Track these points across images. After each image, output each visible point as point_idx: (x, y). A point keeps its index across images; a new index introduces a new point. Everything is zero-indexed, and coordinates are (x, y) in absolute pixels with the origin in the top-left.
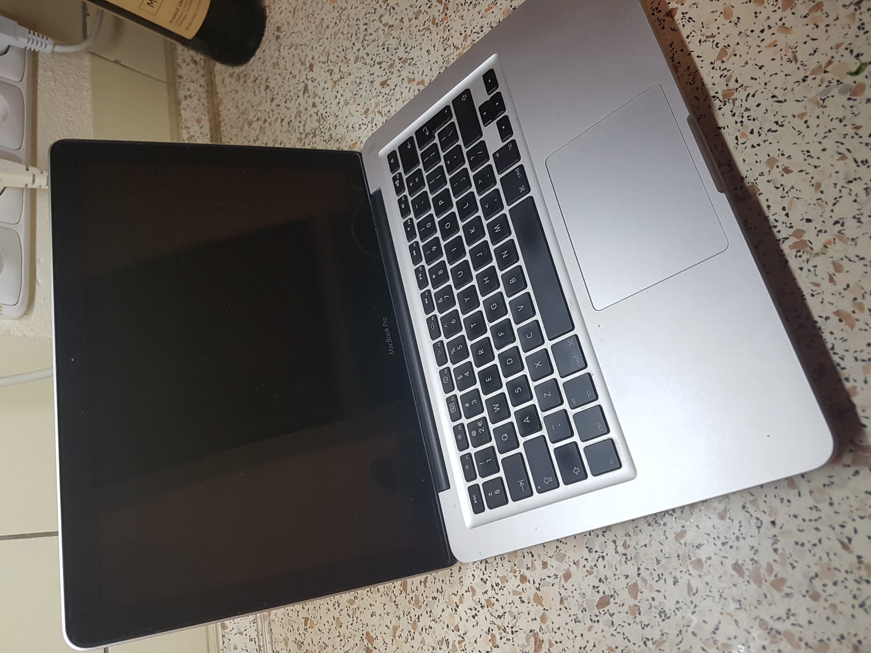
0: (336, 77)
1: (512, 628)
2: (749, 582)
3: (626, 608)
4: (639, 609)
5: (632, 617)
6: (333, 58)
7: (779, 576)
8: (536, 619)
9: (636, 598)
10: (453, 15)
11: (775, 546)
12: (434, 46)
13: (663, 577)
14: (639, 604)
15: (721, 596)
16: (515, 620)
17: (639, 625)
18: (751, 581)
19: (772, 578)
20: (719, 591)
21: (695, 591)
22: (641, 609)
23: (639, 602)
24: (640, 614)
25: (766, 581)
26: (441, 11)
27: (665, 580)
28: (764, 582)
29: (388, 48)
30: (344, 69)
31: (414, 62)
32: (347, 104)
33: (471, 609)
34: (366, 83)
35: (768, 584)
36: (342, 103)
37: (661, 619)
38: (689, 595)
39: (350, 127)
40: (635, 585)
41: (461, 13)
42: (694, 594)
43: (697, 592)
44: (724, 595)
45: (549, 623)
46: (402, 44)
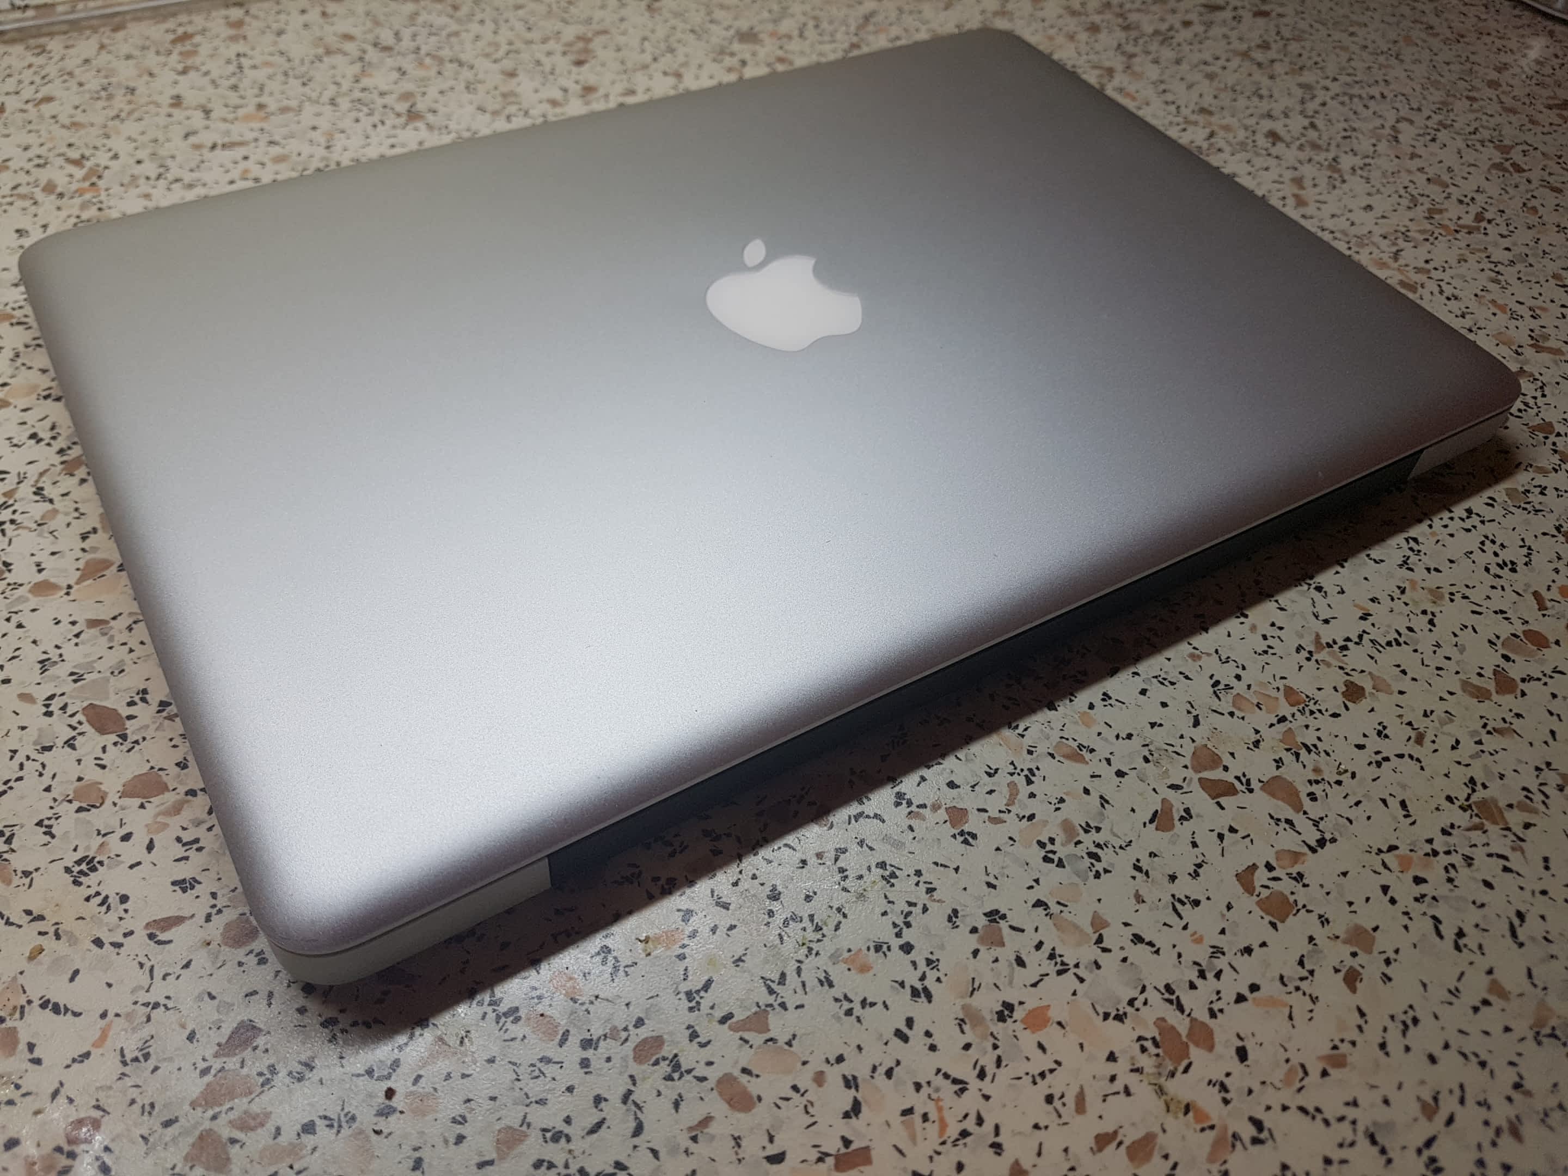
0: (1259, 56)
1: (12, 522)
2: (205, 1072)
3: (92, 774)
4: (93, 806)
5: (71, 793)
6: (1294, 47)
7: (234, 1150)
8: (40, 571)
9: (124, 795)
10: (1463, 244)
11: (320, 1124)
12: (1383, 217)
13: (192, 853)
14: (108, 802)
15: (156, 1005)
16: (34, 526)
17: (50, 813)
18: (208, 1078)
19: (226, 1132)
20: (168, 998)
21: (162, 937)
22: (93, 810)
23: (115, 804)
24: (80, 810)
25: (214, 1118)
26: (1461, 222)
27: (187, 858)
28: (210, 1113)
29: (1350, 137)
30: (1279, 68)
31: (1338, 184)
32: (1211, 77)
33: (53, 428)
34: (1265, 106)
35: (207, 1125)
36: (1209, 69)
37: (70, 865)
38: (148, 925)
39: (1163, 87)
40: (164, 788)
41: (1472, 259)
42: (151, 936)
43: (159, 943)
44: (157, 1014)
45: (33, 602)
46: (1367, 161)
